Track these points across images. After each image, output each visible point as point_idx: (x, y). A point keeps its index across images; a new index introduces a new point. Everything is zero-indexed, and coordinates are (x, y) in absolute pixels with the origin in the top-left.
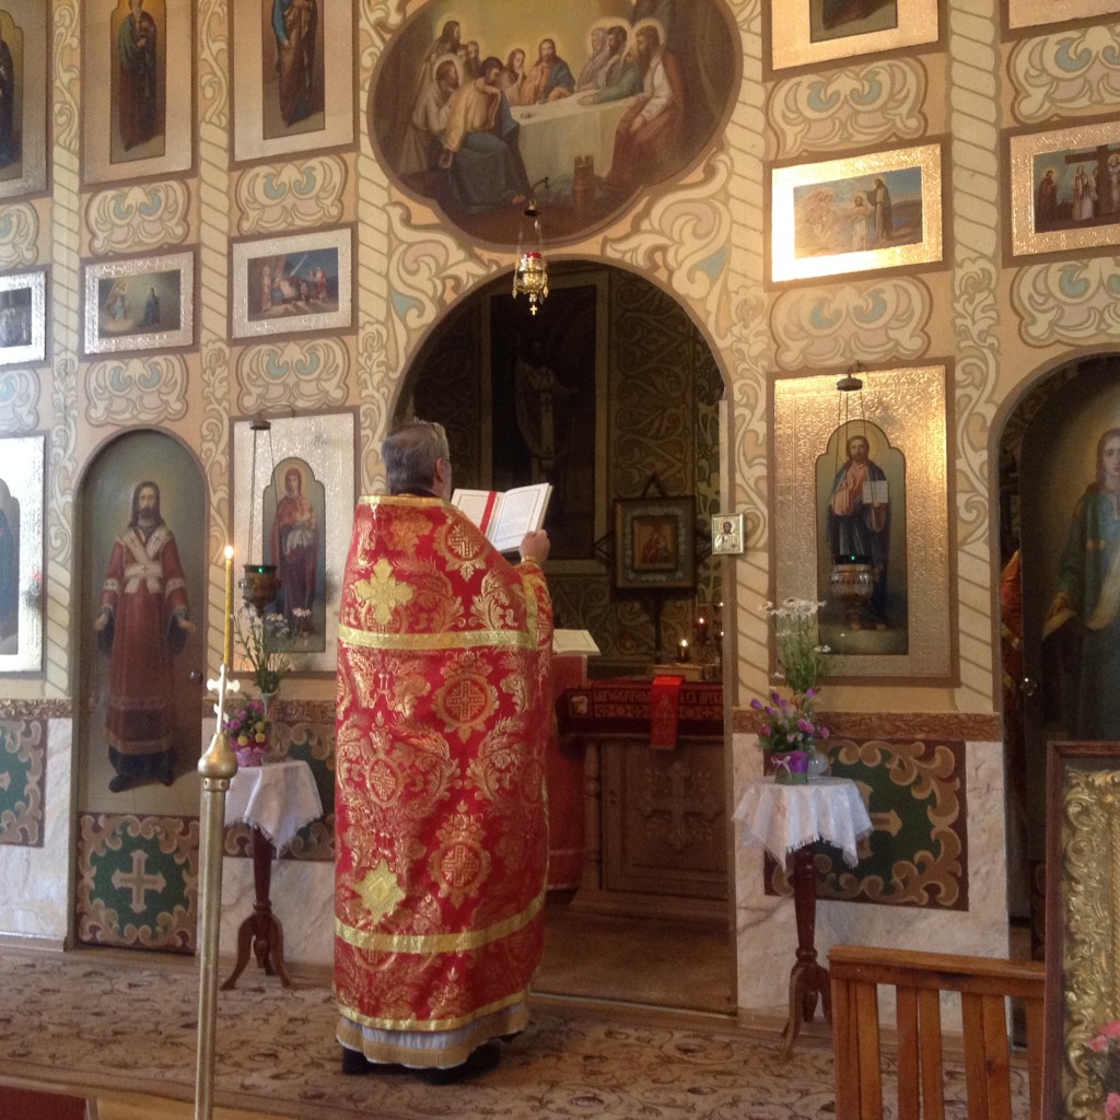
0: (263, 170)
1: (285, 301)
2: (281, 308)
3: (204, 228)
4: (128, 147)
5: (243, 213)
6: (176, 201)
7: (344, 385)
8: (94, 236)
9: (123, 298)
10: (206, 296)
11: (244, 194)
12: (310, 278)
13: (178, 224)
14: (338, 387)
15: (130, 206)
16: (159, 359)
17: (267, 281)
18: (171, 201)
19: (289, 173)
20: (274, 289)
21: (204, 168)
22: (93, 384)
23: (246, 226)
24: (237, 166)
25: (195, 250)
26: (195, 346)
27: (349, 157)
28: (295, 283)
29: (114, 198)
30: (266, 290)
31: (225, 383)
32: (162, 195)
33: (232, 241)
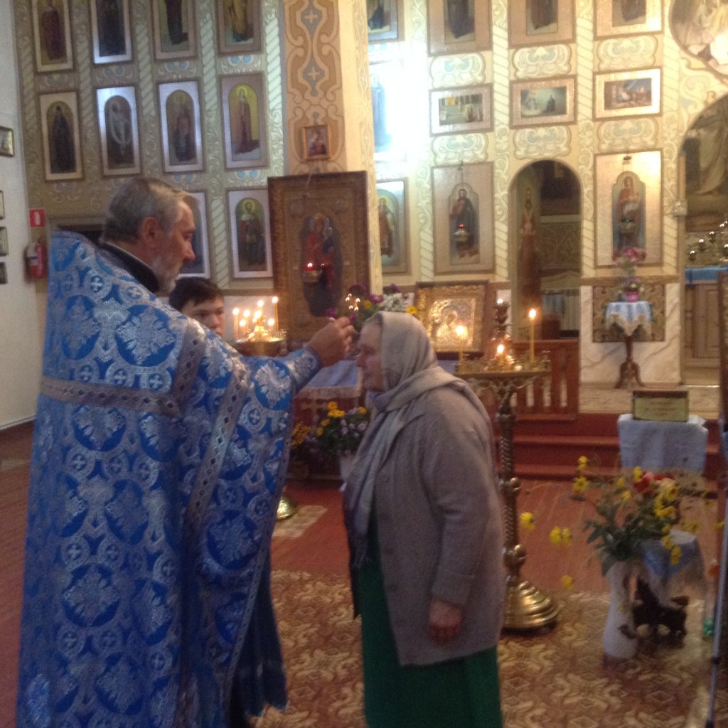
0: (612, 41)
1: (624, 101)
2: (622, 104)
3: (579, 67)
4: (537, 27)
5: (601, 61)
6: (564, 54)
7: (655, 138)
8: (517, 70)
9: (534, 100)
10: (580, 99)
11: (601, 52)
12: (637, 90)
13: (564, 65)
14: (652, 139)
15: (538, 56)
16: (555, 128)
17: (614, 92)
18: (561, 54)
19: (626, 43)
20: (618, 96)
21: (579, 39)
22: (517, 140)
23: (603, 67)
24: (597, 38)
25: (575, 77)
26: (574, 122)
27: (658, 37)
28: (629, 93)
29: (528, 52)
30: (614, 96)
31: (591, 139)
32: (556, 51)
33: (595, 74)
